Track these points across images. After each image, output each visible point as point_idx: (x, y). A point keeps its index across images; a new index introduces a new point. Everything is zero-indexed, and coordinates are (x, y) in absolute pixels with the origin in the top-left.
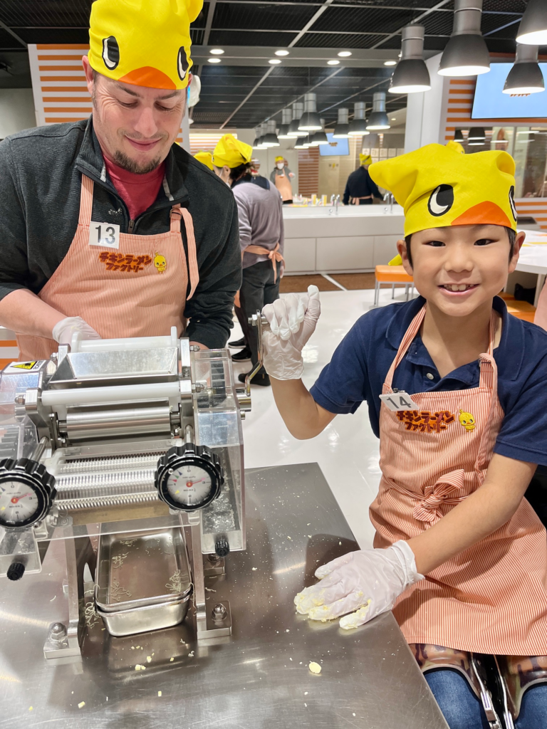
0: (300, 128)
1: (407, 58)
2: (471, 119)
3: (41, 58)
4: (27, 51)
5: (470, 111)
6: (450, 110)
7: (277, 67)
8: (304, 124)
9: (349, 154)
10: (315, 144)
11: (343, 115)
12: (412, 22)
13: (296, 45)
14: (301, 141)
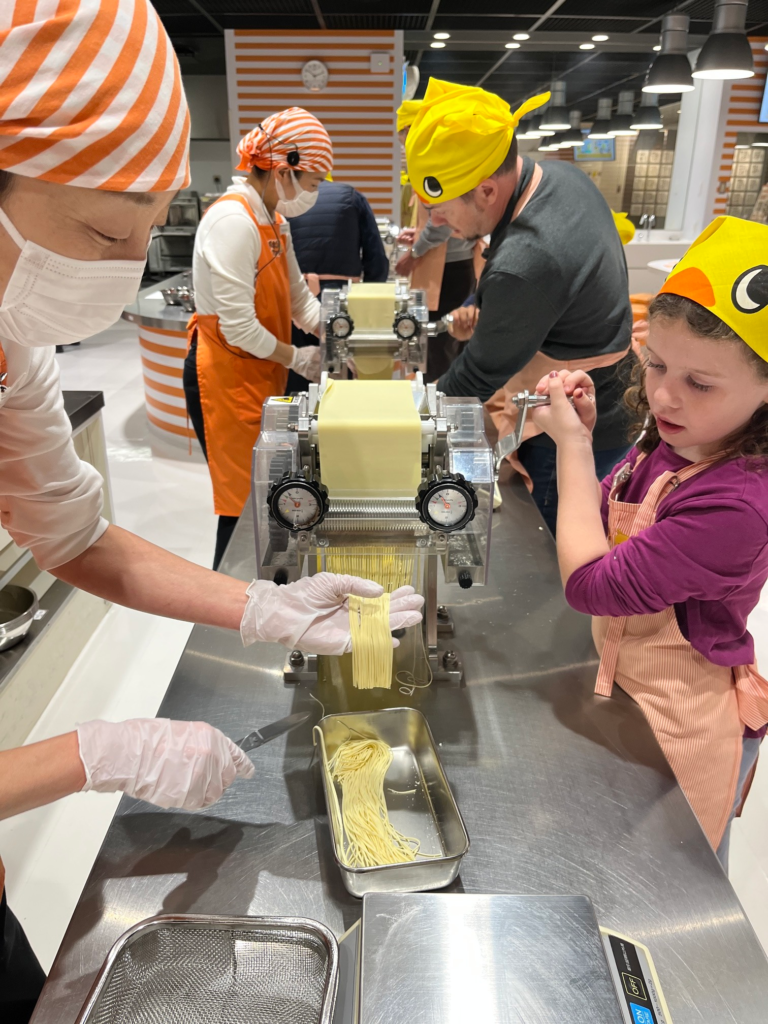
0: (541, 127)
1: (666, 52)
2: (758, 123)
3: (239, 46)
4: (222, 36)
5: (758, 112)
6: (732, 111)
7: (515, 52)
8: (547, 122)
9: (614, 159)
10: (566, 145)
11: (604, 107)
12: (675, 9)
13: (538, 29)
14: (546, 141)
